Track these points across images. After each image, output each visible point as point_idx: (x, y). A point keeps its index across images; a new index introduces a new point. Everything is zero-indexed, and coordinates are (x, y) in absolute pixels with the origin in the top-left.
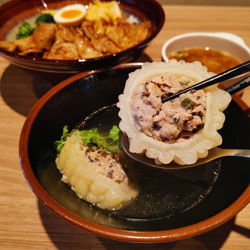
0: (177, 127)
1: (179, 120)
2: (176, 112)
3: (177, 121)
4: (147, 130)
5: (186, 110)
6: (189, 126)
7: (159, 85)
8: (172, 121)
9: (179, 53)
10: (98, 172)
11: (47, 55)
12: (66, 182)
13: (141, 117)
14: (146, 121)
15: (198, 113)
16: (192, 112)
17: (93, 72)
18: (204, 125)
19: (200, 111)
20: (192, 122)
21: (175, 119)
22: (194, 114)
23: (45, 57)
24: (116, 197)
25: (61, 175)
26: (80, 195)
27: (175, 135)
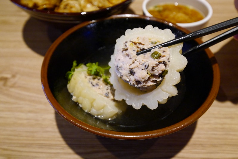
0: (147, 72)
1: (148, 66)
2: (147, 61)
3: (147, 67)
4: (125, 76)
5: (154, 60)
6: (156, 71)
7: (135, 44)
8: (143, 67)
9: (156, 7)
10: (98, 93)
11: (58, 9)
12: (75, 101)
13: (121, 67)
14: (125, 69)
15: (163, 62)
16: (158, 61)
17: (93, 21)
18: (168, 71)
19: (165, 61)
20: (158, 68)
21: (145, 66)
22: (160, 62)
23: (56, 11)
24: (111, 111)
25: (72, 97)
26: (86, 110)
27: (145, 78)
